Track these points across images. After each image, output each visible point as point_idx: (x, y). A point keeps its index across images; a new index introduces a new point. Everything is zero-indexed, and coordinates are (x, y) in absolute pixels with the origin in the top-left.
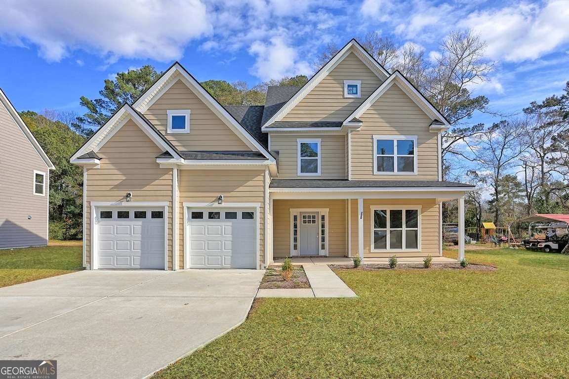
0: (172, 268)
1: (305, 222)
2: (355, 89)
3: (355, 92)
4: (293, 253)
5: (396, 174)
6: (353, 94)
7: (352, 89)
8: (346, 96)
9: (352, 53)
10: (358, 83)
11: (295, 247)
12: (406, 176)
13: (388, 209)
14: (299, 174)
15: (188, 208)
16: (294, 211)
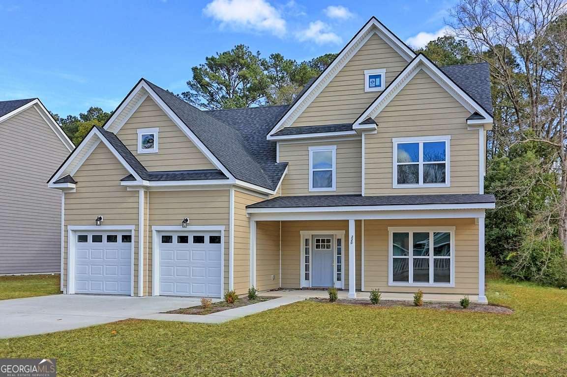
0: (136, 294)
1: (318, 246)
2: (378, 80)
3: (378, 83)
4: (304, 284)
5: (421, 188)
6: (376, 86)
7: (374, 80)
8: (367, 89)
9: (375, 34)
10: (382, 72)
11: (307, 278)
12: (434, 188)
13: (411, 231)
14: (311, 189)
15: (158, 231)
16: (305, 234)
